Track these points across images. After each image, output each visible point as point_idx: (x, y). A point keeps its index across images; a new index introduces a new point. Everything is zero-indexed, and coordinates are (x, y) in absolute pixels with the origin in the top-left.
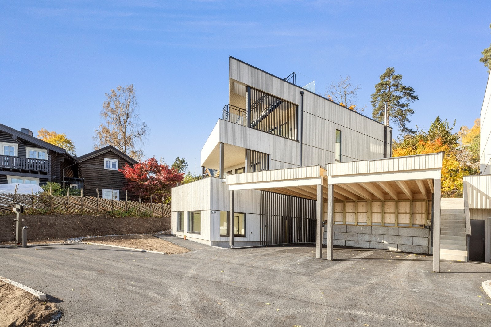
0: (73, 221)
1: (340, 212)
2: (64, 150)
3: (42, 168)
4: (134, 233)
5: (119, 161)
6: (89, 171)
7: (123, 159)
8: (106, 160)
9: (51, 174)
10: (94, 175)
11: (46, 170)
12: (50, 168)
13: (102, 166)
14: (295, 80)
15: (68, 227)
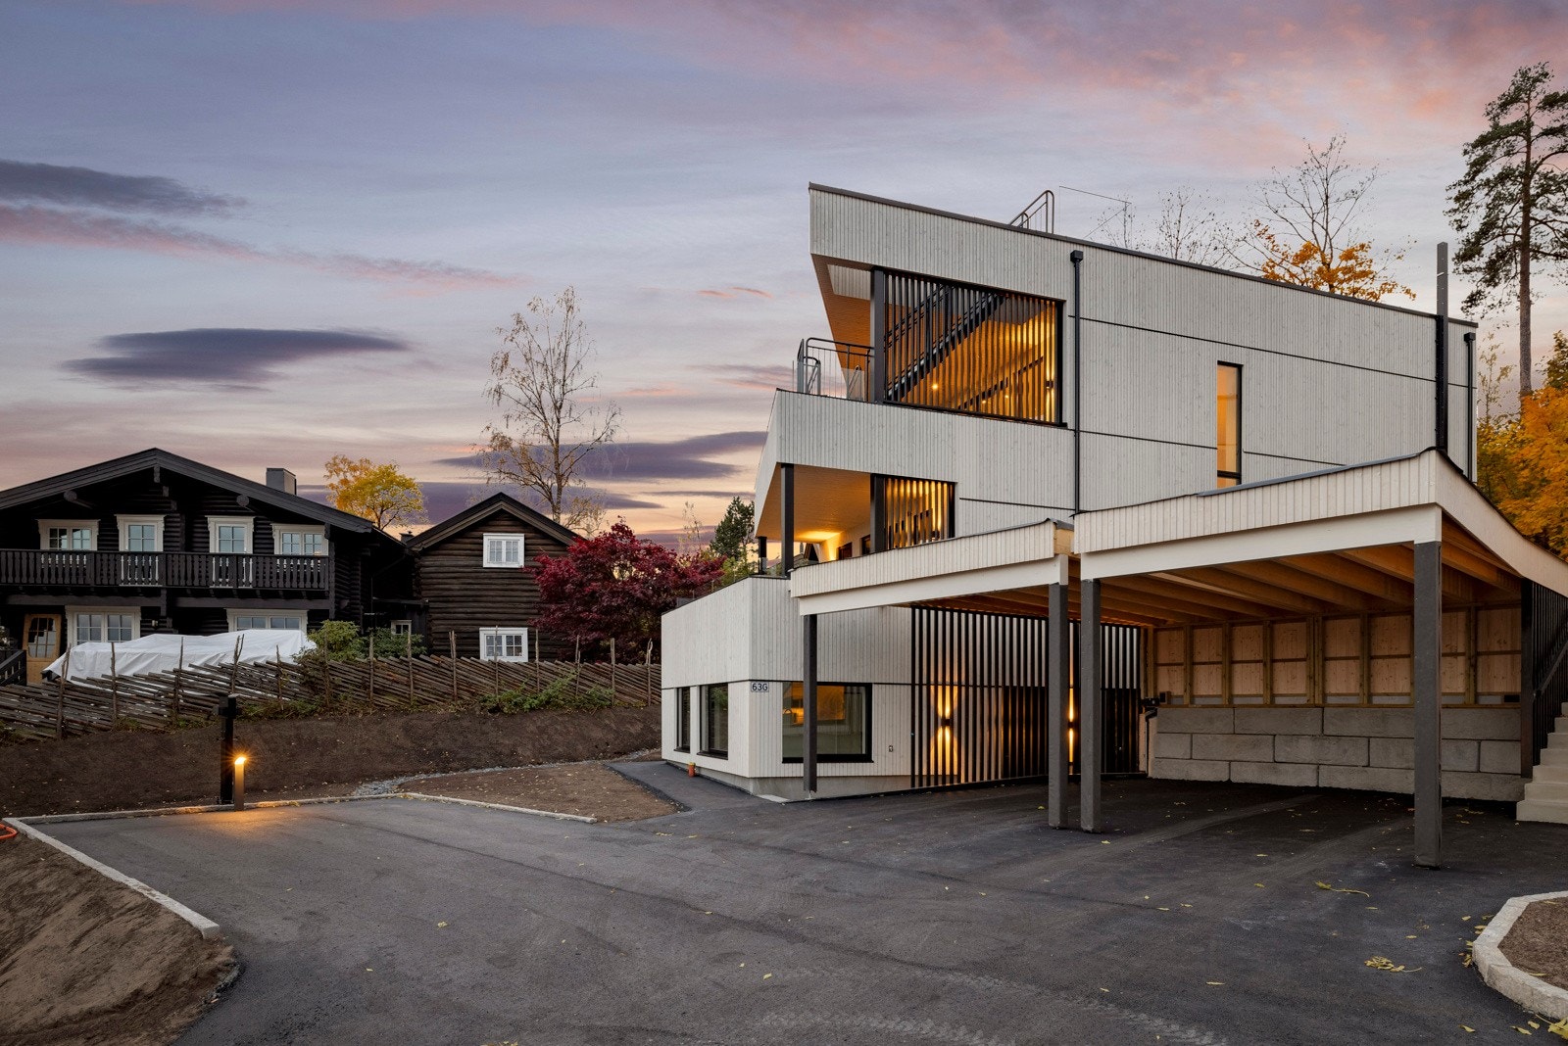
0: (384, 732)
1: (1213, 663)
2: (367, 524)
3: (312, 580)
4: (556, 759)
5: (525, 539)
6: (441, 575)
7: (537, 531)
8: (488, 539)
9: (336, 597)
10: (457, 587)
11: (322, 586)
12: (333, 579)
13: (479, 558)
14: (1051, 216)
15: (369, 750)
